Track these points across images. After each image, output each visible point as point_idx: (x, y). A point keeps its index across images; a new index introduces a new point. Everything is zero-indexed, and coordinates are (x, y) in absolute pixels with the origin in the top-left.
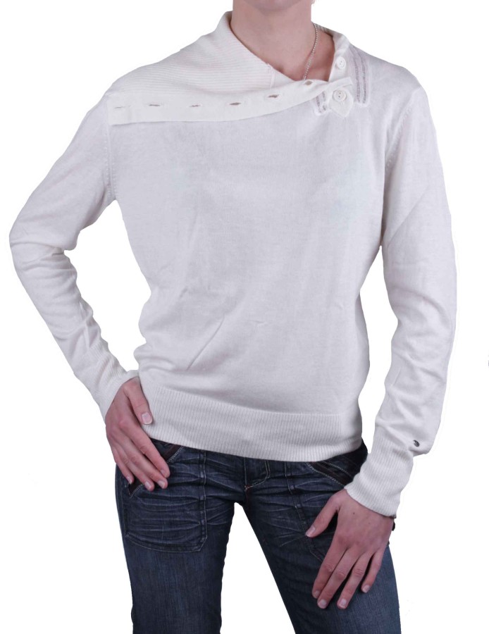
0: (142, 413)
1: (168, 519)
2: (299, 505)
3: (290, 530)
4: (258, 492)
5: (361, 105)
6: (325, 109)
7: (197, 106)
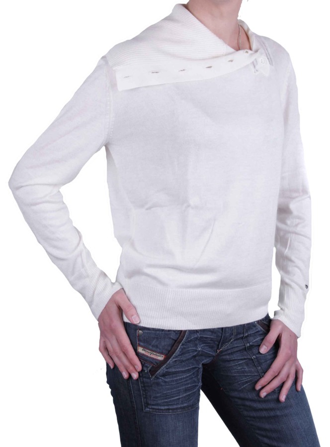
0: (132, 316)
1: (184, 387)
2: (254, 357)
3: (248, 376)
4: (224, 353)
7: (184, 70)
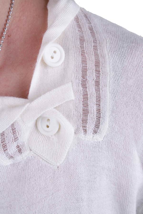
5: (90, 138)
6: (20, 151)
